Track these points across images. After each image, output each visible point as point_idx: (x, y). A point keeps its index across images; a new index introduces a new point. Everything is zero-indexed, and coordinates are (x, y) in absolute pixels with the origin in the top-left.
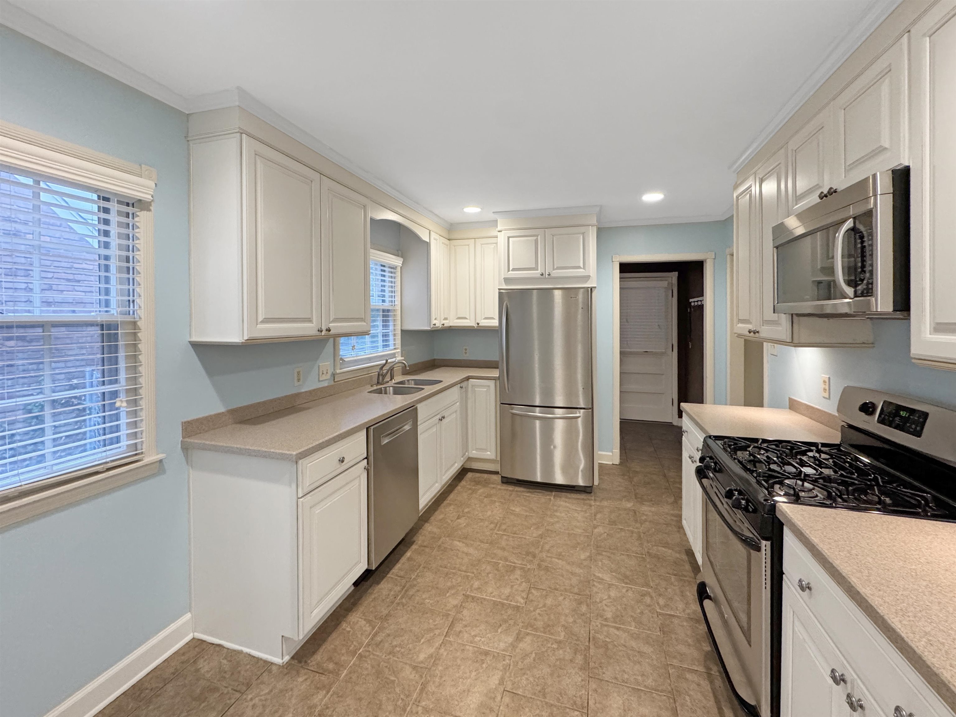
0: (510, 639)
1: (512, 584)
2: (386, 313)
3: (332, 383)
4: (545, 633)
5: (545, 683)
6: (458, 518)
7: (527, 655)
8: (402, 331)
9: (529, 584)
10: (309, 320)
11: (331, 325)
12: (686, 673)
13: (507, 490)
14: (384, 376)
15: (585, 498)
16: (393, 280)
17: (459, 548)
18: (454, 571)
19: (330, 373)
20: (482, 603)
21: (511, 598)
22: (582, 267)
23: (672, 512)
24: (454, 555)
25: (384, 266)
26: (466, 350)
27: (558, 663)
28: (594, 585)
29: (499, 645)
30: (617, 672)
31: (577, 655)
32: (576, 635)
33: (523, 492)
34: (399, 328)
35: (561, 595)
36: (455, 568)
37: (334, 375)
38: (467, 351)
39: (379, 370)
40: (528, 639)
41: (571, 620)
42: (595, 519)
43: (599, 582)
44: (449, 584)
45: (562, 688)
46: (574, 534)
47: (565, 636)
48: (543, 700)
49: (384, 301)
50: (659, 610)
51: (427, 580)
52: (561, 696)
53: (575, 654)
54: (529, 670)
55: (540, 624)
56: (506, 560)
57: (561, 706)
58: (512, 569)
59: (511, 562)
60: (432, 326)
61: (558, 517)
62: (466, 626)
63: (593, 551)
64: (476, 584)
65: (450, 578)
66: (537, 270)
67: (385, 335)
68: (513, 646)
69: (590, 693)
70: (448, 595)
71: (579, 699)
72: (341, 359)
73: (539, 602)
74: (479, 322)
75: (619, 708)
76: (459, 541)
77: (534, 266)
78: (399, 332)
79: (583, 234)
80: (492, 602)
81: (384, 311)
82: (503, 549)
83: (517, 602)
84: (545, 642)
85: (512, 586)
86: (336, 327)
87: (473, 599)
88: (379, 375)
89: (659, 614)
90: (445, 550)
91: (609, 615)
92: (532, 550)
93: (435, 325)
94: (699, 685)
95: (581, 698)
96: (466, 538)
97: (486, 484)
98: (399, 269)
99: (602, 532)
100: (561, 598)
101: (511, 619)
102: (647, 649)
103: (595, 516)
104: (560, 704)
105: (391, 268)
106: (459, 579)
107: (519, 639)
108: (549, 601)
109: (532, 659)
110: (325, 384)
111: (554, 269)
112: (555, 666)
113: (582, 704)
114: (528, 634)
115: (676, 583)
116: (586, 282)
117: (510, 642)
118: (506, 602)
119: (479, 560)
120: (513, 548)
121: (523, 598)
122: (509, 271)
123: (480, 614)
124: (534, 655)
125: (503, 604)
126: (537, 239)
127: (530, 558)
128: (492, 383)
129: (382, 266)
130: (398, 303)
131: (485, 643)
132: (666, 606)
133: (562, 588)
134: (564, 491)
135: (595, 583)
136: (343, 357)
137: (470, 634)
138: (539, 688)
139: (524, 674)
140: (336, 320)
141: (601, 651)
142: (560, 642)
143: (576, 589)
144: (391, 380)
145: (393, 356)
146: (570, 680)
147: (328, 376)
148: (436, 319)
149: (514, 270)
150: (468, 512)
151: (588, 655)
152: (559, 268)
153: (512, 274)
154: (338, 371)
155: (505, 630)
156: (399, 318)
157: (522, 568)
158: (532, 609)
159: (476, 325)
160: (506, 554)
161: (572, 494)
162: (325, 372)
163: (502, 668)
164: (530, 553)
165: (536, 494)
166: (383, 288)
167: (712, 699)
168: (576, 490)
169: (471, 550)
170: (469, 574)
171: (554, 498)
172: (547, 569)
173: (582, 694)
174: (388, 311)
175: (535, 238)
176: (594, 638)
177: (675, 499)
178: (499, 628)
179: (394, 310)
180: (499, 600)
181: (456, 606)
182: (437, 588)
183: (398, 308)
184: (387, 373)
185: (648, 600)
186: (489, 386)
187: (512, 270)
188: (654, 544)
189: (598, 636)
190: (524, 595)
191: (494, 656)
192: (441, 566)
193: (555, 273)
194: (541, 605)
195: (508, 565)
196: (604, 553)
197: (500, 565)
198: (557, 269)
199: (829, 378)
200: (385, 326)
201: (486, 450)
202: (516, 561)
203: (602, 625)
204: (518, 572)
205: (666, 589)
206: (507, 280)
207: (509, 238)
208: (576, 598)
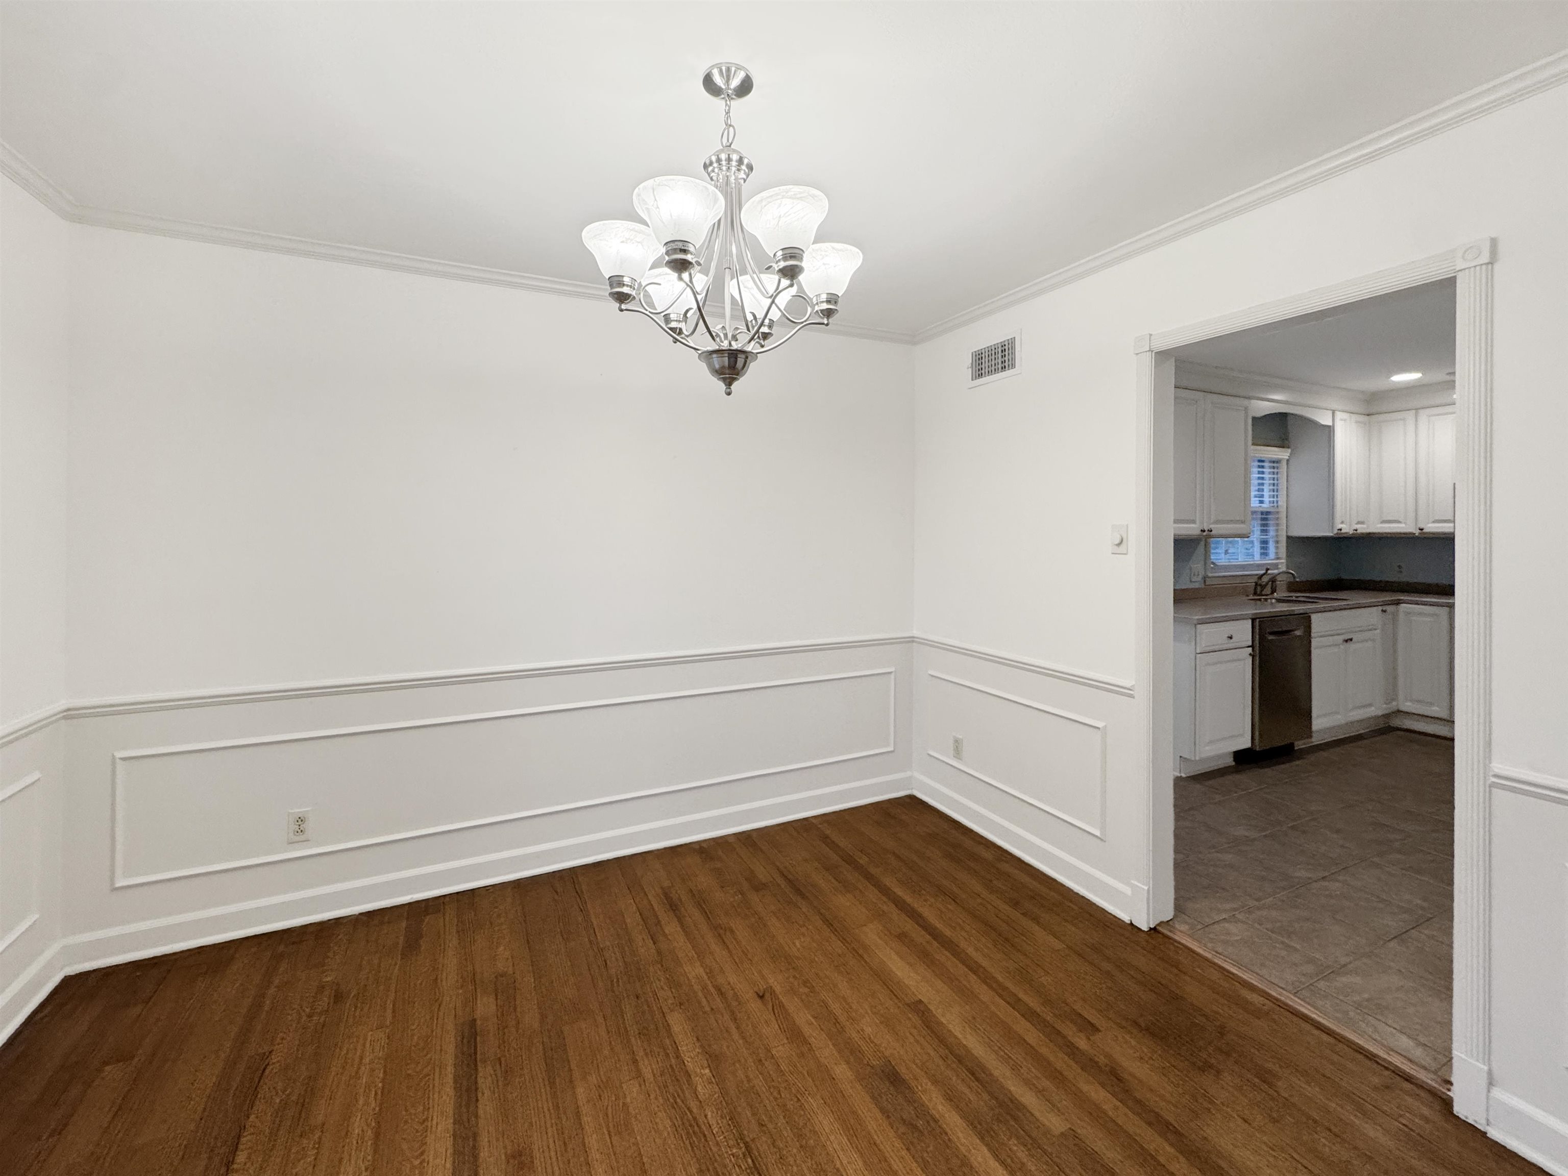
2: (1265, 517)
3: (1203, 586)
8: (1288, 537)
10: (1194, 522)
11: (1212, 526)
14: (1263, 587)
16: (1275, 476)
19: (1200, 576)
25: (1263, 461)
26: (1400, 568)
34: (1284, 534)
37: (1205, 578)
38: (1403, 569)
39: (1256, 580)
49: (1261, 502)
60: (1336, 531)
67: (1264, 543)
72: (1213, 563)
74: (1422, 527)
78: (1283, 540)
81: (1262, 513)
86: (1217, 529)
88: (1256, 584)
93: (1341, 530)
98: (1284, 463)
105: (1274, 462)
110: (1197, 585)
128: (1443, 612)
129: (1260, 461)
130: (1282, 502)
136: (1214, 561)
140: (1217, 522)
144: (1272, 593)
145: (1276, 566)
147: (1200, 578)
148: (1342, 523)
154: (1210, 575)
156: (1284, 521)
159: (1417, 532)
162: (1196, 574)
166: (1261, 487)
174: (1268, 513)
179: (1278, 512)
183: (1283, 510)
184: (1267, 584)
186: (1437, 615)
200: (1264, 531)
201: (1431, 704)
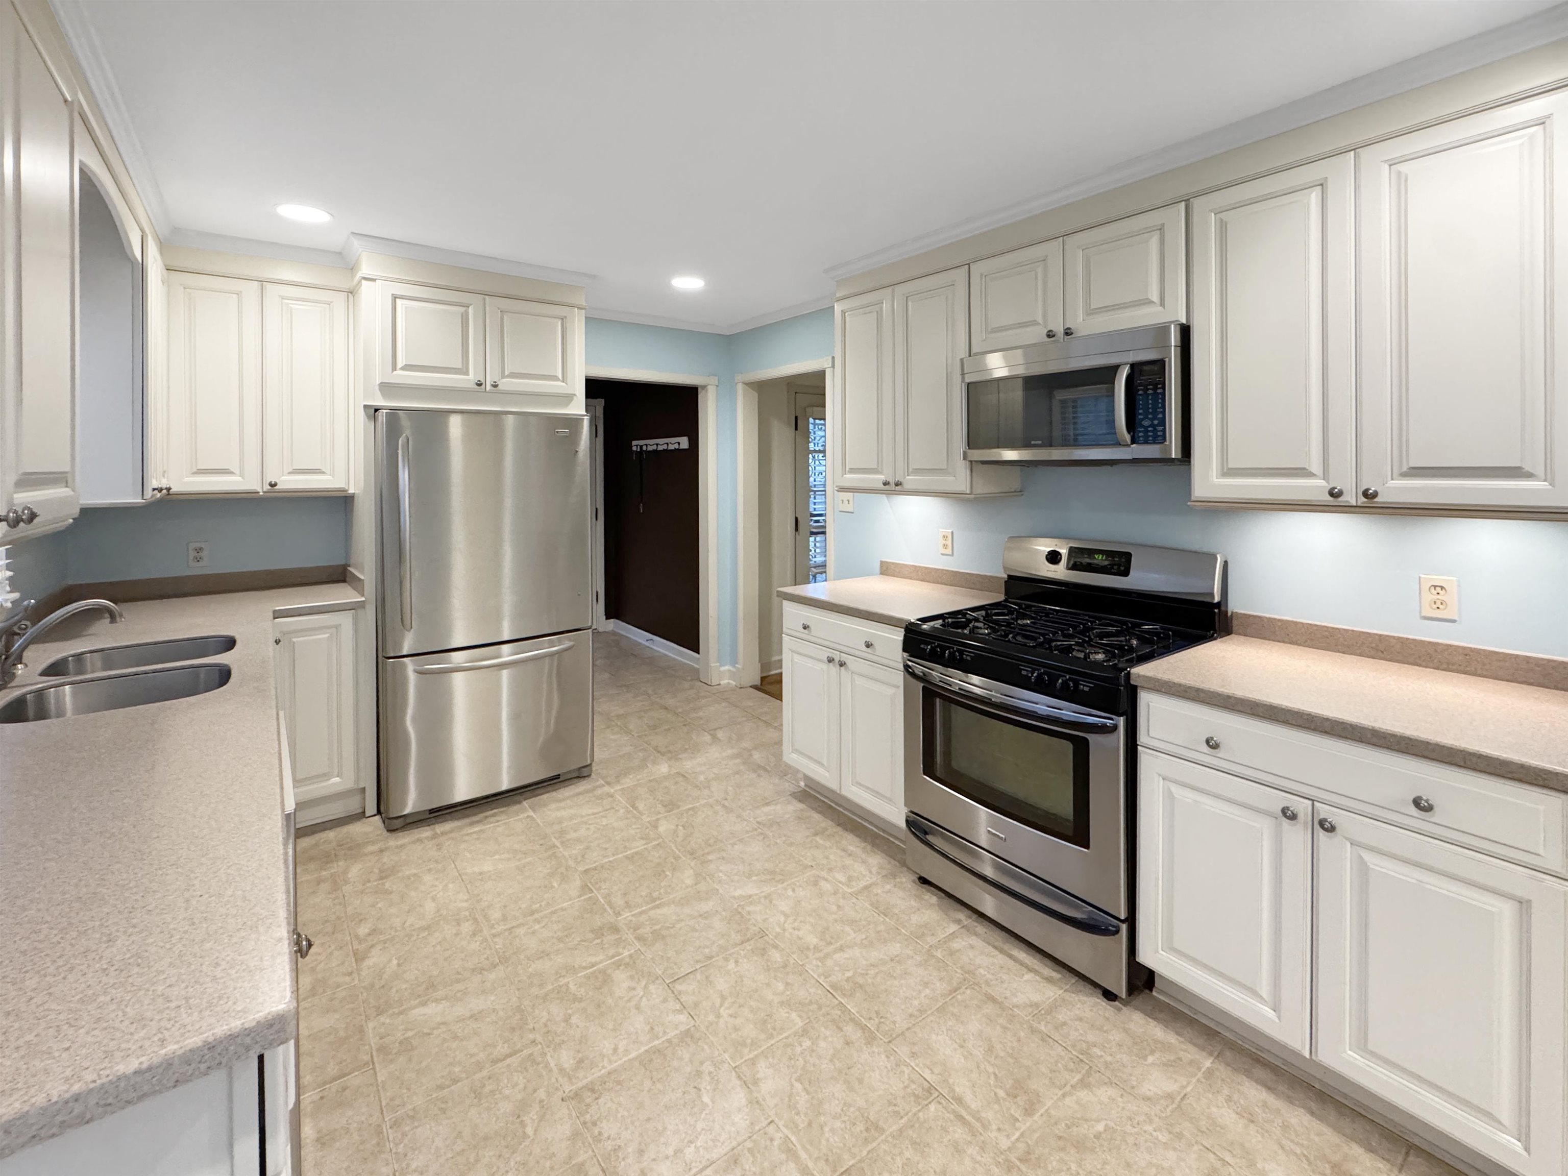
0: (739, 1097)
1: (633, 1003)
4: (771, 1036)
5: (859, 1109)
6: (359, 957)
7: (790, 1096)
9: (660, 981)
12: (951, 944)
13: (420, 840)
15: (589, 787)
17: (439, 1019)
18: (485, 1073)
20: (619, 1083)
21: (659, 1029)
22: (560, 377)
23: (724, 754)
24: (444, 1040)
26: (199, 550)
27: (838, 1064)
28: (749, 913)
29: (733, 1124)
30: (903, 1007)
31: (845, 1028)
32: (811, 1003)
33: (460, 828)
35: (726, 959)
36: (479, 1066)
38: (204, 554)
40: (762, 1068)
41: (781, 986)
42: (641, 813)
43: (751, 903)
44: (506, 1107)
45: (881, 1092)
46: (636, 853)
47: (800, 1017)
48: (883, 1137)
50: (850, 891)
51: (438, 1142)
52: (895, 1105)
53: (840, 1029)
54: (819, 1113)
55: (750, 1031)
56: (571, 969)
57: (909, 1120)
58: (602, 979)
59: (585, 968)
60: (149, 494)
61: (578, 840)
62: (641, 1152)
63: (692, 864)
64: (566, 1058)
65: (492, 1092)
66: (467, 373)
68: (755, 1103)
69: (913, 1064)
70: (529, 1130)
71: (913, 1086)
73: (707, 998)
74: (273, 480)
75: (956, 1050)
76: (424, 1004)
77: (460, 366)
79: (563, 319)
80: (636, 1064)
82: (544, 955)
83: (676, 1027)
84: (789, 1051)
85: (638, 1008)
87: (593, 1091)
89: (856, 895)
90: (407, 1047)
91: (813, 940)
92: (598, 921)
94: (972, 947)
95: (913, 1081)
96: (432, 986)
97: (353, 850)
99: (673, 827)
100: (731, 965)
101: (702, 1063)
102: (895, 948)
103: (636, 808)
104: (905, 1118)
106: (520, 1079)
107: (750, 1084)
108: (722, 984)
109: (803, 1094)
111: (503, 376)
112: (840, 1071)
113: (923, 1089)
114: (753, 1062)
115: (828, 844)
116: (567, 405)
117: (744, 1101)
118: (657, 1042)
119: (519, 1010)
120: (560, 939)
121: (680, 1012)
122: (394, 368)
123: (641, 1106)
124: (798, 1085)
125: (658, 1051)
126: (467, 313)
127: (610, 938)
128: (345, 620)
131: (710, 1143)
132: (850, 879)
133: (715, 948)
134: (538, 792)
135: (748, 909)
137: (667, 1157)
138: (861, 1127)
139: (822, 1127)
141: (859, 994)
142: (805, 1032)
143: (733, 935)
146: (877, 1072)
149: (406, 367)
150: (373, 932)
151: (853, 1016)
152: (513, 375)
153: (403, 377)
155: (714, 1090)
157: (618, 965)
158: (711, 1018)
159: (265, 489)
160: (560, 960)
161: (561, 791)
163: (784, 1156)
164: (601, 928)
165: (492, 819)
167: (996, 952)
168: (563, 781)
169: (477, 1004)
170: (526, 1052)
171: (534, 811)
172: (658, 936)
173: (909, 1074)
175: (462, 309)
176: (832, 986)
177: (711, 735)
178: (700, 1097)
180: (643, 1049)
181: (575, 1135)
182: (486, 1138)
185: (826, 886)
186: (337, 627)
187: (403, 369)
188: (751, 807)
189: (833, 978)
190: (673, 1005)
191: (750, 1150)
192: (440, 1087)
193: (506, 384)
194: (718, 1001)
195: (588, 977)
196: (710, 857)
197: (571, 986)
198: (508, 376)
199: (952, 533)
202: (593, 959)
203: (822, 960)
204: (621, 977)
205: (827, 858)
206: (386, 388)
207: (395, 298)
208: (749, 948)
